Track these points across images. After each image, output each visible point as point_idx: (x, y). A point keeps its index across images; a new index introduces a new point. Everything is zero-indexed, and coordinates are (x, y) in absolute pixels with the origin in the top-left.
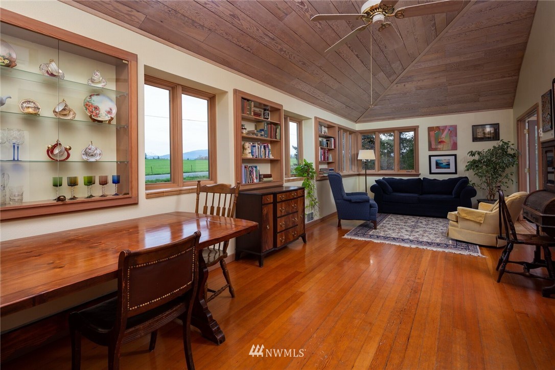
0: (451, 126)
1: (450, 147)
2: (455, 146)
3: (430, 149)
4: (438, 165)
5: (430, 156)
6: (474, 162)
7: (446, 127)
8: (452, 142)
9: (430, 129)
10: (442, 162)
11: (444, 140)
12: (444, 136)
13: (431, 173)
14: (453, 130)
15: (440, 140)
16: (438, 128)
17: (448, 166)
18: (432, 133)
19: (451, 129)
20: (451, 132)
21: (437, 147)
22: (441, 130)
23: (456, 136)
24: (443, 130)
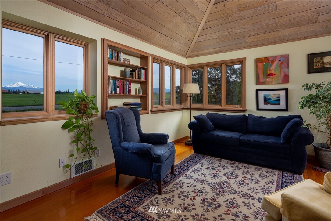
0: (282, 56)
1: (281, 81)
2: (286, 79)
3: (258, 82)
4: (266, 100)
5: (257, 91)
6: (311, 97)
7: (276, 57)
8: (283, 75)
9: (258, 61)
10: (271, 97)
11: (273, 72)
12: (274, 68)
13: (258, 109)
14: (284, 61)
15: (269, 73)
16: (267, 59)
17: (278, 101)
18: (260, 65)
19: (282, 59)
20: (282, 63)
21: (265, 80)
22: (270, 62)
23: (288, 67)
24: (273, 61)
